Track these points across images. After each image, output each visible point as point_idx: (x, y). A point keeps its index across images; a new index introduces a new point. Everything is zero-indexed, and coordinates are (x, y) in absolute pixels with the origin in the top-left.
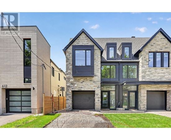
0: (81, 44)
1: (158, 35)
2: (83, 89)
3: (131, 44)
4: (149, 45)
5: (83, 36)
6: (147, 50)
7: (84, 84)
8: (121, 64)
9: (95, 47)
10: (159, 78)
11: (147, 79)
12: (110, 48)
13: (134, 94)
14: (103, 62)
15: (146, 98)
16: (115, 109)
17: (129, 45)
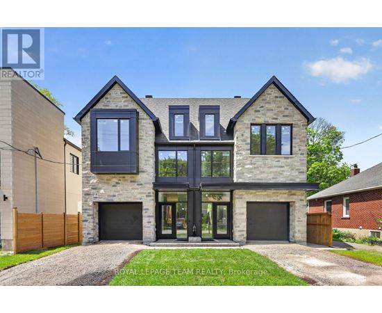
0: (112, 106)
1: (269, 91)
2: (116, 200)
3: (218, 108)
4: (251, 110)
5: (117, 90)
6: (247, 119)
7: (118, 188)
8: (198, 148)
9: (142, 114)
10: (272, 175)
11: (247, 178)
12: (177, 117)
13: (225, 208)
14: (160, 145)
15: (245, 217)
16: (187, 240)
17: (214, 110)
